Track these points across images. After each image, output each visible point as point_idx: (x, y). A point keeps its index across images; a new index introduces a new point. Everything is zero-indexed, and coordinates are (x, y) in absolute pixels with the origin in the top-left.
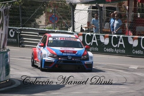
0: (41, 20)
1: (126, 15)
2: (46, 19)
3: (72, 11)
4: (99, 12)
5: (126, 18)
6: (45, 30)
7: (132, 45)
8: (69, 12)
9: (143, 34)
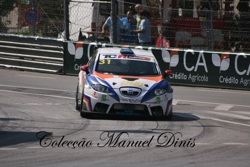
0: (11, 18)
1: (158, 11)
2: (19, 18)
3: (65, 3)
4: (112, 5)
5: (159, 17)
6: (17, 35)
7: (169, 63)
8: (59, 5)
9: (187, 46)
